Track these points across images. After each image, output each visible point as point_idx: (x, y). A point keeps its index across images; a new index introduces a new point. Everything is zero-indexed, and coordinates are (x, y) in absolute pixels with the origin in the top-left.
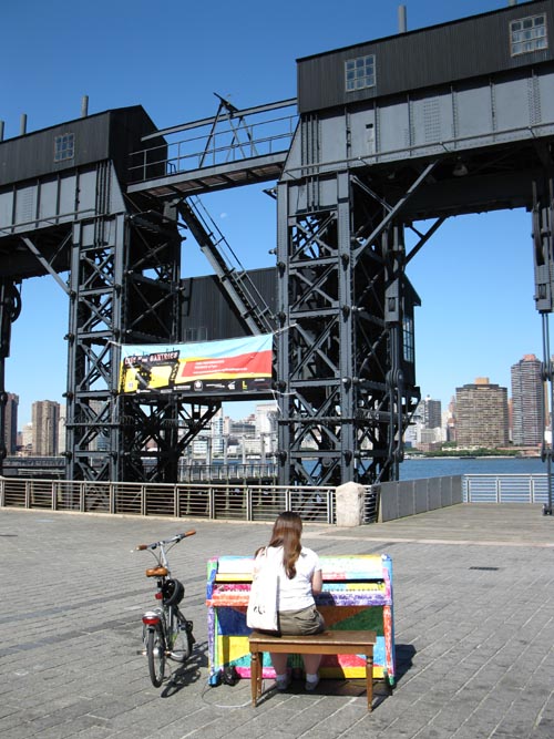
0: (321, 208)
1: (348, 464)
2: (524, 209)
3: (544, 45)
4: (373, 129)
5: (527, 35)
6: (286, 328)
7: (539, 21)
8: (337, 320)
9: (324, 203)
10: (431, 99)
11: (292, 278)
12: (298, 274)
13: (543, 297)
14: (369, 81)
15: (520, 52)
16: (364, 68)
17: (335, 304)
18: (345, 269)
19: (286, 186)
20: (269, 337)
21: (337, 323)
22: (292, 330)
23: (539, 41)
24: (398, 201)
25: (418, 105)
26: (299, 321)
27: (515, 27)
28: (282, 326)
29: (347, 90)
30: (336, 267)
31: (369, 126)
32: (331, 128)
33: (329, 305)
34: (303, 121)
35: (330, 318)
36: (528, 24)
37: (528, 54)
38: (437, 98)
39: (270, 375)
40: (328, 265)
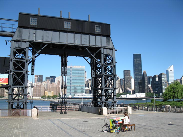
0: (22, 48)
1: (25, 104)
2: (59, 56)
3: (70, 28)
4: (35, 34)
5: (67, 25)
6: (12, 73)
7: (69, 23)
8: (24, 73)
9: (22, 47)
10: (48, 31)
11: (14, 62)
12: (15, 62)
13: (63, 73)
14: (36, 24)
15: (66, 28)
16: (35, 21)
17: (24, 70)
18: (27, 63)
19: (14, 41)
20: (8, 75)
21: (24, 74)
22: (13, 74)
23: (69, 27)
24: (39, 50)
25: (45, 32)
26: (15, 72)
27: (65, 23)
28: (11, 73)
29: (30, 24)
30: (25, 62)
31: (34, 33)
32: (25, 31)
33: (22, 70)
34: (19, 28)
35: (22, 73)
36: (67, 23)
37: (67, 29)
38: (49, 31)
39: (7, 84)
40: (23, 61)
